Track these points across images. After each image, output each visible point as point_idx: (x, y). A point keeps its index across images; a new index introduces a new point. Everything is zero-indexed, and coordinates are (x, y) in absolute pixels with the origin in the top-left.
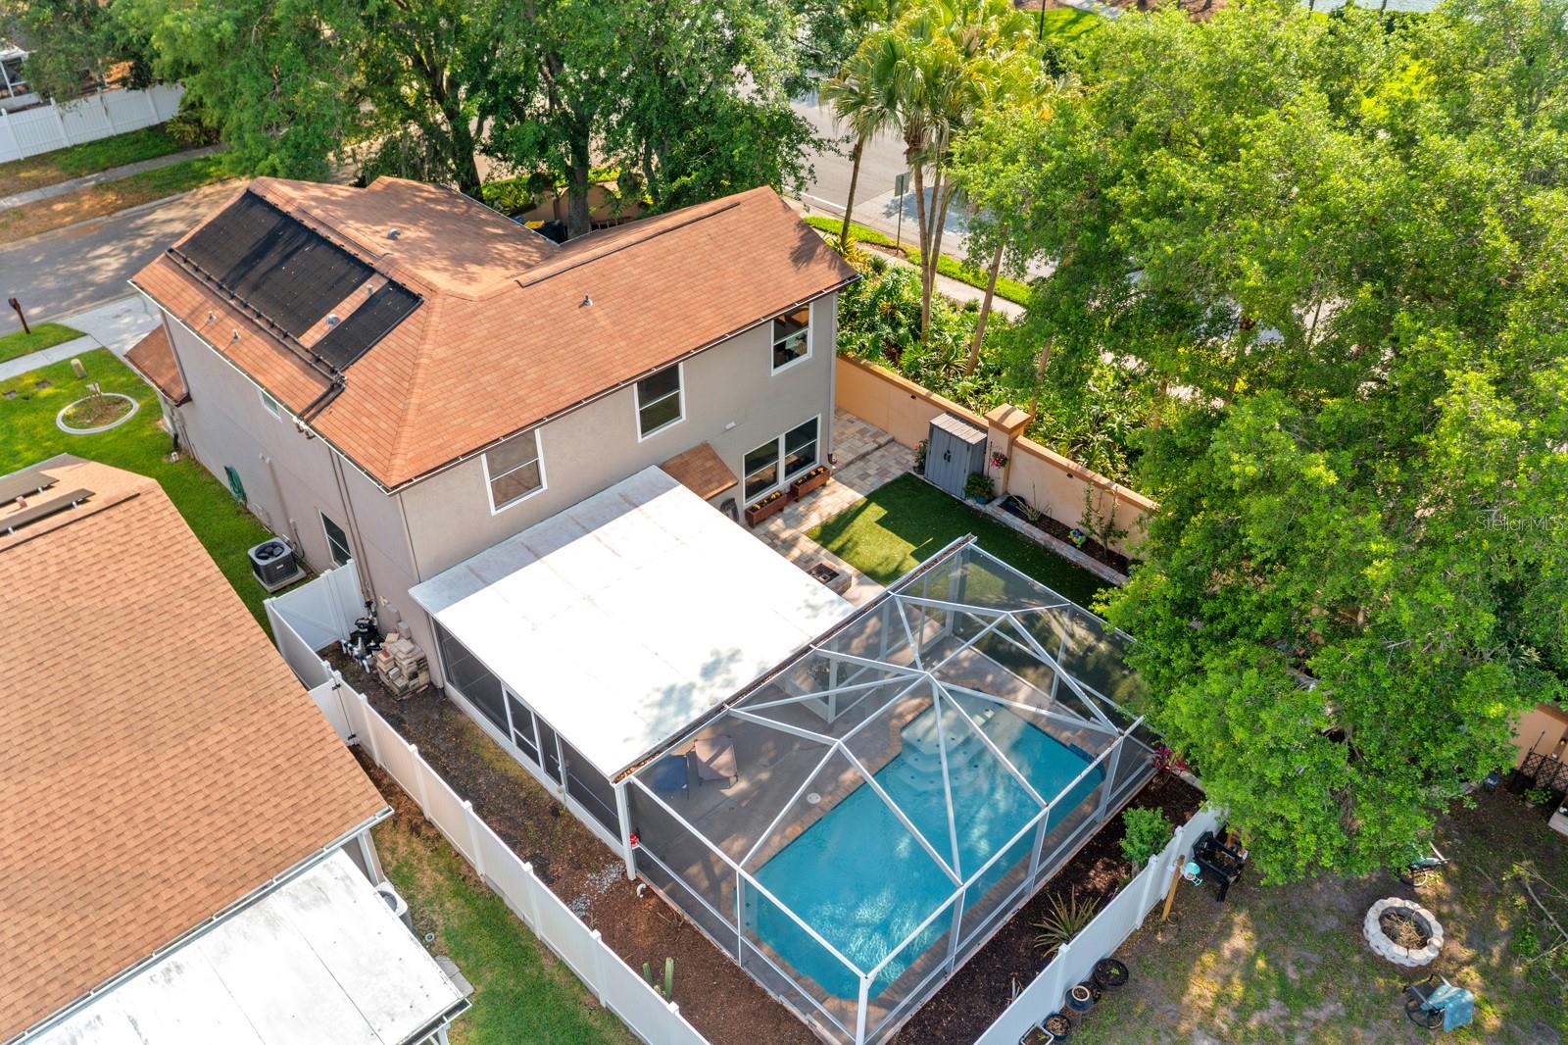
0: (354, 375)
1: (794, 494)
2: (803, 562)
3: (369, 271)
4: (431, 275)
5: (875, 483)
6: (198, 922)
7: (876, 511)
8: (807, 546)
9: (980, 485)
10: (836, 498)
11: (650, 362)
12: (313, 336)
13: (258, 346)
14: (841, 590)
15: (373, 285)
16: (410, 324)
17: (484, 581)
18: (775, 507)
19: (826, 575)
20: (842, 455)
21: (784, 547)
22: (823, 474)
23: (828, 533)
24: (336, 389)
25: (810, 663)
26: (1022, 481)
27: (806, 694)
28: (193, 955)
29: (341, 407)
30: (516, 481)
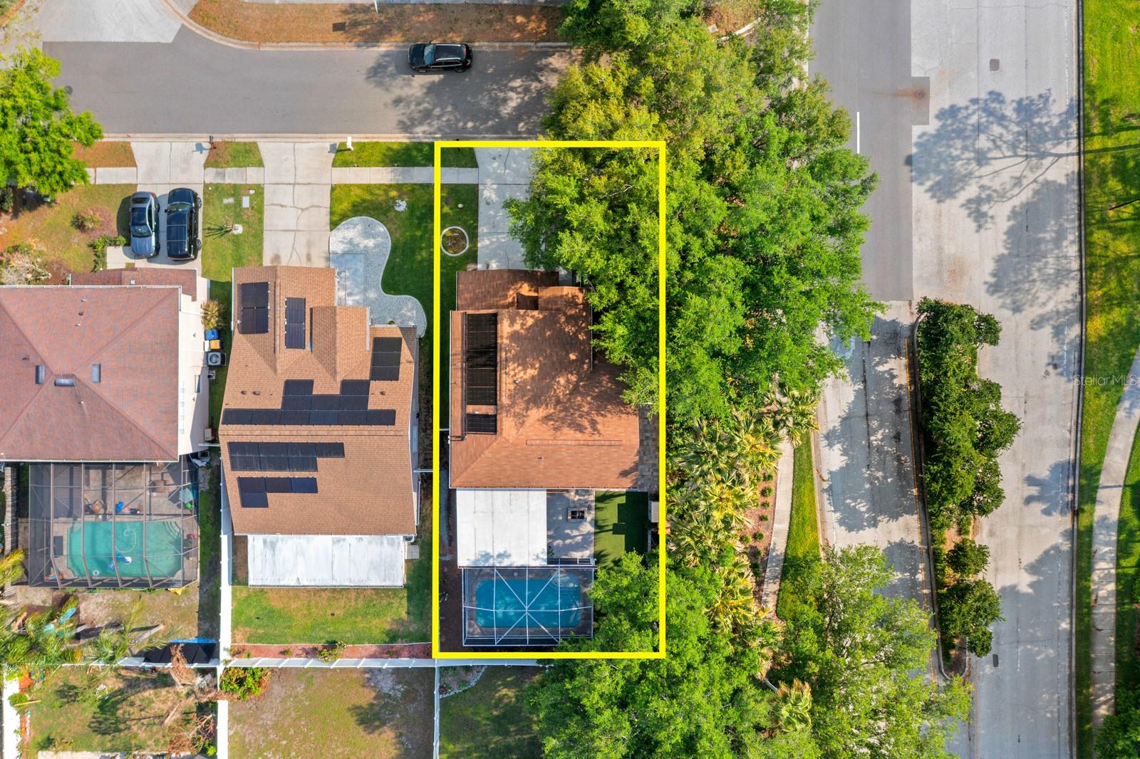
0: (470, 437)
3: (495, 403)
12: (471, 409)
15: (490, 410)
16: (488, 438)
24: (462, 438)
29: (460, 446)
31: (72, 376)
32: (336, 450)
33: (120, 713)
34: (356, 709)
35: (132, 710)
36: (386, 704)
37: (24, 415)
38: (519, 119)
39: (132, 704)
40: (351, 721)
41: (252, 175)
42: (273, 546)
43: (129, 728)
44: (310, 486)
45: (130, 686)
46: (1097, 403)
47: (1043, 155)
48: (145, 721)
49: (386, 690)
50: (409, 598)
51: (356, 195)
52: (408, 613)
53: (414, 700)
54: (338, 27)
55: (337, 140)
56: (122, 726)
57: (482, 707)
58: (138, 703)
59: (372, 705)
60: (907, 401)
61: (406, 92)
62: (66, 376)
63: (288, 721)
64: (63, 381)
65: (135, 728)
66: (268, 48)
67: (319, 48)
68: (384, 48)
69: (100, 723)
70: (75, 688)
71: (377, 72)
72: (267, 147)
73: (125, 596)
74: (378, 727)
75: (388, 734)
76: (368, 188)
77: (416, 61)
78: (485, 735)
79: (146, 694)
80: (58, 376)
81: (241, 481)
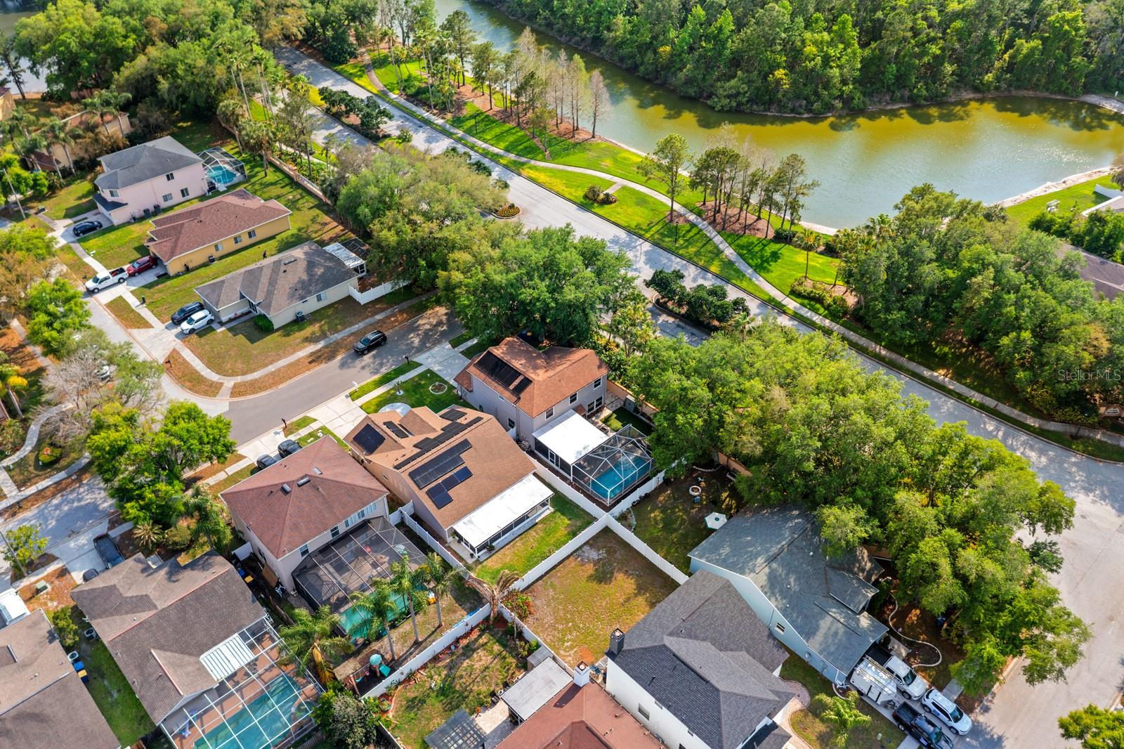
0: (522, 395)
1: (597, 411)
2: (598, 428)
3: (520, 374)
4: (531, 375)
5: (614, 409)
6: (494, 496)
7: (615, 415)
8: (600, 423)
9: (636, 410)
10: (607, 412)
11: (572, 393)
12: (511, 387)
13: (500, 388)
14: (606, 433)
15: (521, 378)
16: (530, 386)
17: (552, 427)
18: (593, 415)
19: (603, 430)
20: (607, 402)
21: (594, 423)
22: (603, 407)
23: (606, 421)
24: (519, 398)
25: (601, 447)
26: (645, 410)
27: (600, 452)
28: (508, 492)
29: (521, 402)
30: (550, 414)
31: (306, 475)
32: (465, 445)
33: (458, 687)
34: (590, 578)
35: (464, 680)
36: (604, 565)
37: (288, 516)
38: (425, 344)
39: (461, 677)
40: (594, 585)
41: (314, 426)
42: (470, 522)
43: (471, 691)
44: (466, 474)
45: (451, 669)
46: (744, 284)
47: (635, 247)
48: (478, 679)
49: (596, 558)
50: (563, 514)
51: (374, 402)
52: (570, 519)
53: (615, 552)
54: (310, 363)
55: (347, 392)
56: (466, 693)
57: (651, 529)
58: (464, 673)
59: (596, 570)
60: (681, 323)
61: (363, 364)
62: (302, 478)
63: (561, 613)
64: (302, 481)
65: (475, 688)
66: (281, 386)
67: (308, 373)
68: (339, 358)
69: (450, 703)
70: (416, 698)
71: (343, 365)
72: (311, 414)
73: (406, 627)
74: (611, 577)
75: (620, 577)
76: (378, 397)
77: (360, 353)
78: (666, 539)
79: (465, 664)
80: (298, 480)
81: (429, 493)
